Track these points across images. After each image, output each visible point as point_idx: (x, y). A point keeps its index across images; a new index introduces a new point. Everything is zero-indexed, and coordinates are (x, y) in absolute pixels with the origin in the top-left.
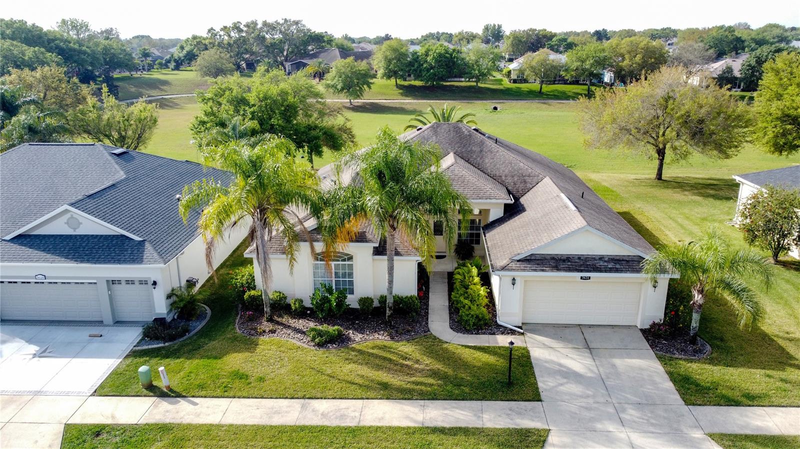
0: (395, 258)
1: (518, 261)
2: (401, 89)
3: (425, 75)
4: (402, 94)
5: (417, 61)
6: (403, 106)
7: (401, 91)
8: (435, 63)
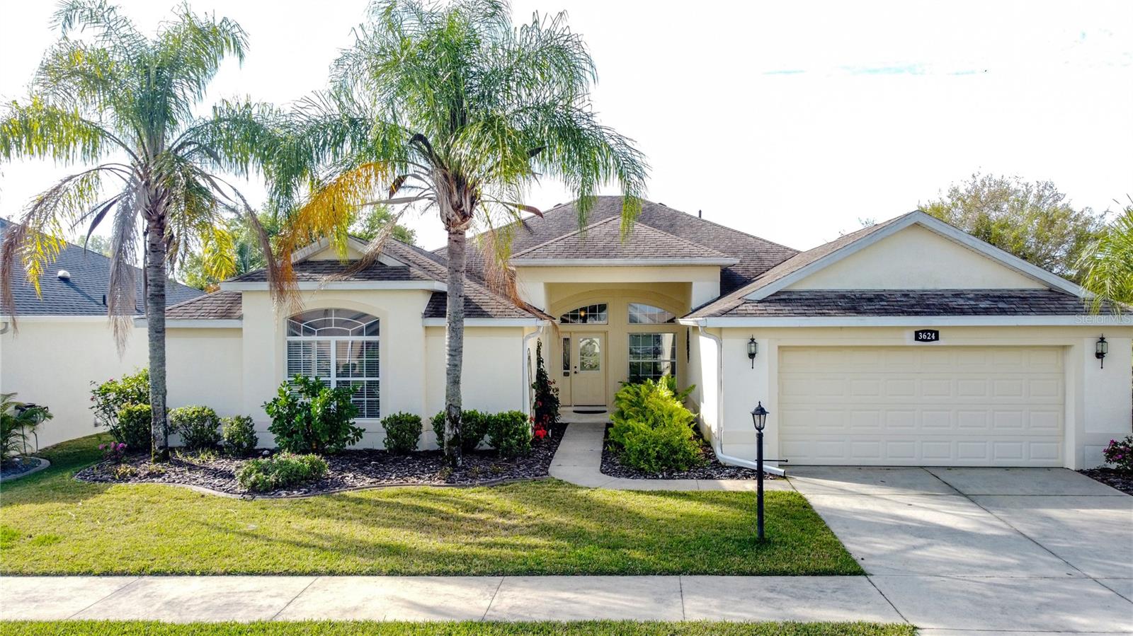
0: (468, 322)
1: (760, 302)
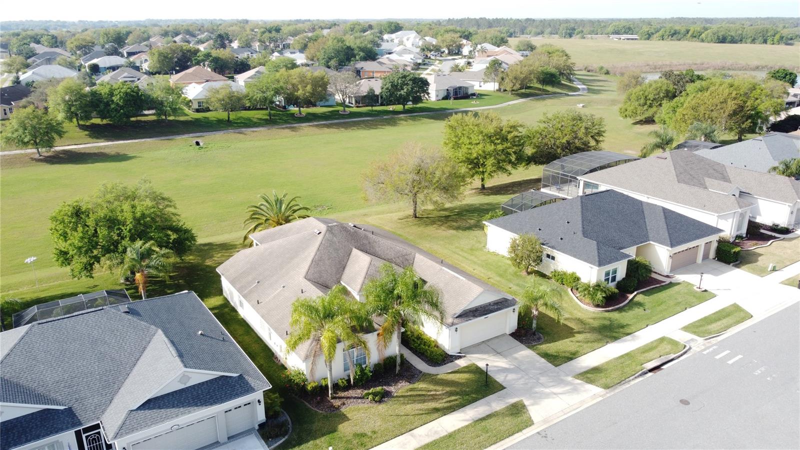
1: (456, 318)
2: (85, 130)
4: (90, 136)
6: (102, 151)
7: (87, 133)
8: (122, 102)
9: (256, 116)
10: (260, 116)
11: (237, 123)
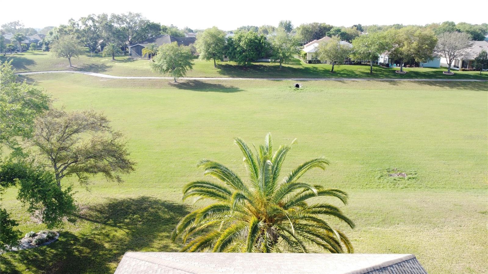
2: (219, 68)
3: (238, 57)
4: (220, 73)
5: (231, 46)
8: (246, 47)
9: (359, 70)
10: (362, 70)
11: (340, 74)
